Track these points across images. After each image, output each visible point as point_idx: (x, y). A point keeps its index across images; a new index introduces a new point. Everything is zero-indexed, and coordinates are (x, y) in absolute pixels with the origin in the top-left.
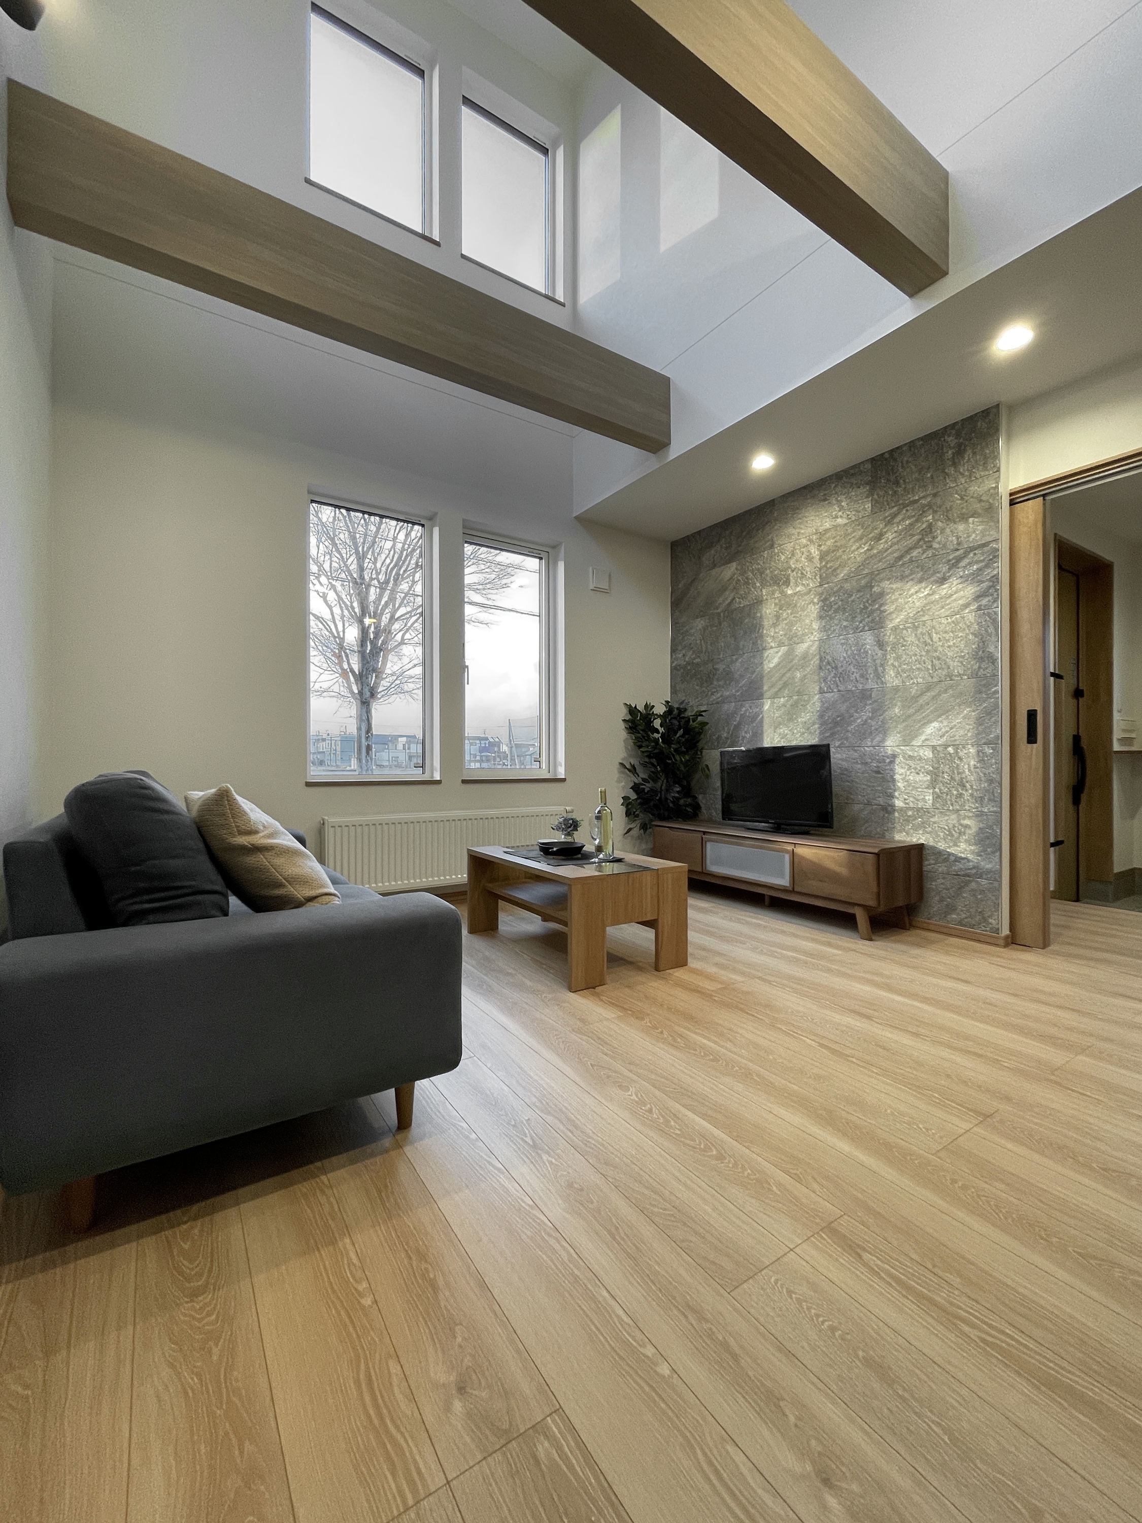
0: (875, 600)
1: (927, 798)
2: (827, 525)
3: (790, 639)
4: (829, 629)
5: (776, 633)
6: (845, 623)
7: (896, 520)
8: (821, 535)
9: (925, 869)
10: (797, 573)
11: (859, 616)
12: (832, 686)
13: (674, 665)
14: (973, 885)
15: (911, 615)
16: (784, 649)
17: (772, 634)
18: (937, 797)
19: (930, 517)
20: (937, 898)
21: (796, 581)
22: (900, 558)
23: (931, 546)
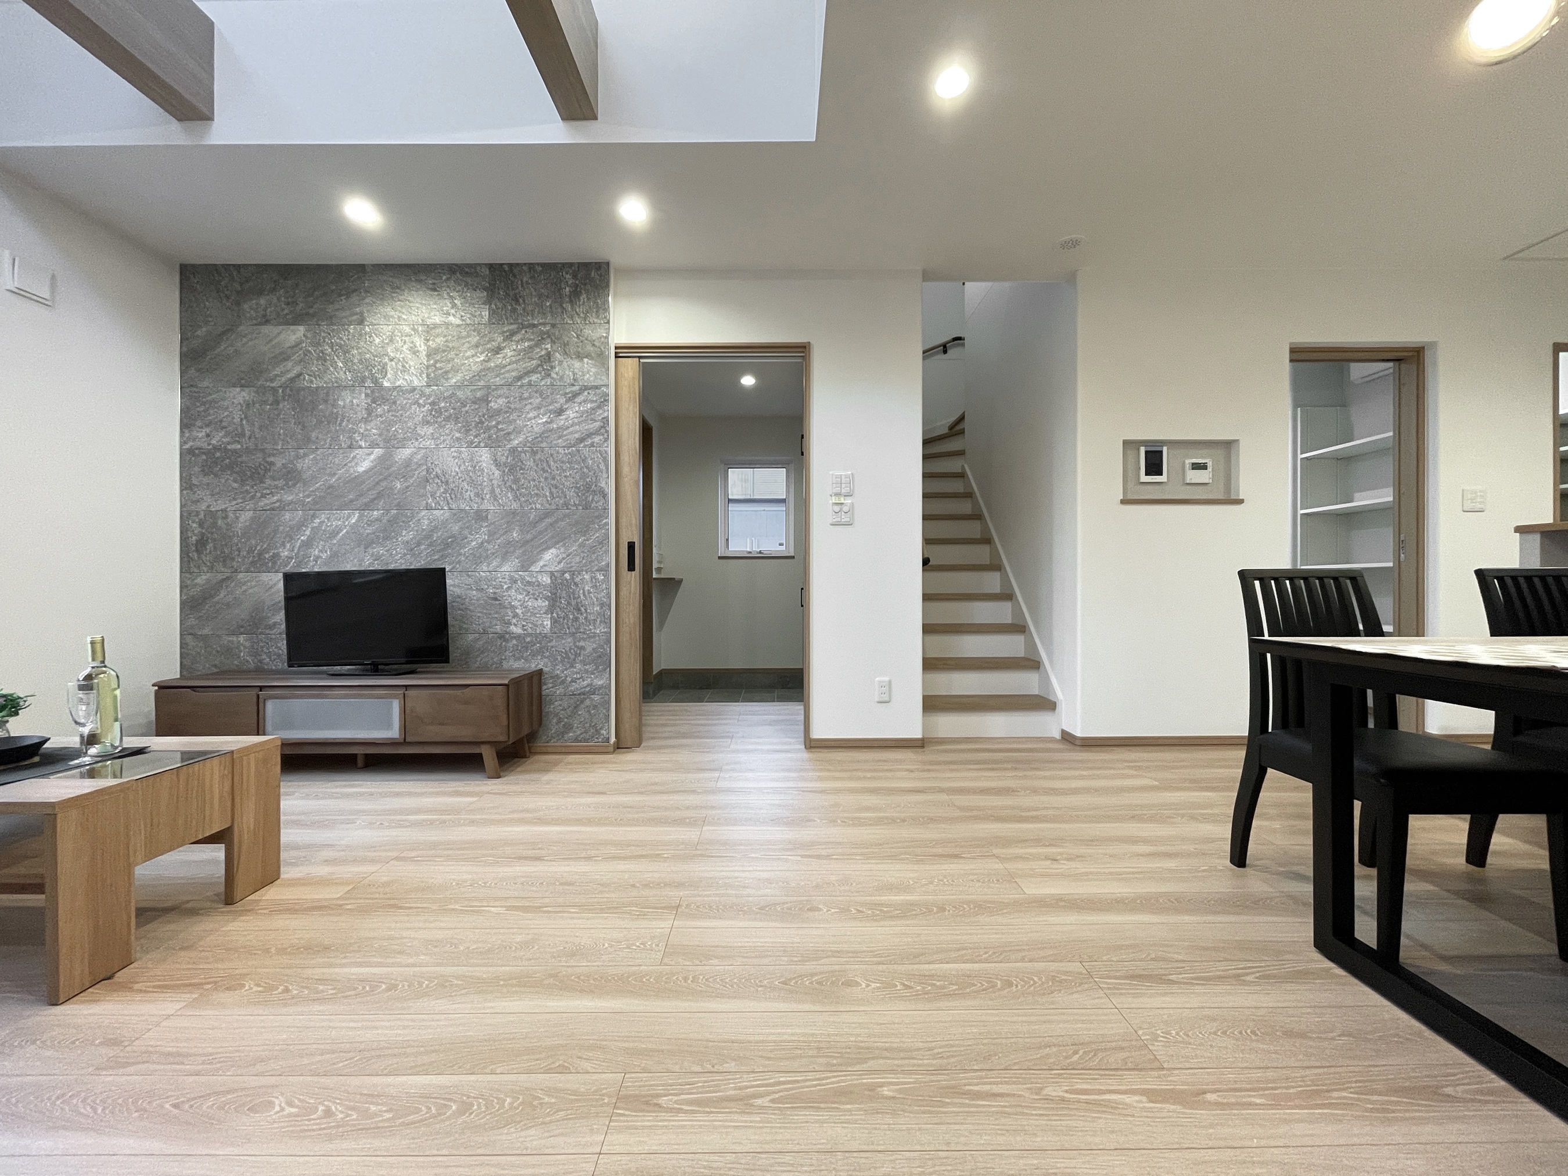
0: (492, 416)
1: (545, 623)
2: (437, 319)
3: (387, 441)
4: (438, 438)
5: (367, 430)
6: (458, 435)
7: (516, 338)
8: (430, 330)
9: (544, 693)
10: (396, 364)
11: (474, 430)
12: (442, 503)
13: (187, 446)
14: (588, 702)
15: (530, 439)
16: (378, 452)
17: (362, 431)
18: (554, 622)
19: (549, 346)
20: (555, 720)
21: (396, 373)
22: (519, 378)
23: (549, 375)
